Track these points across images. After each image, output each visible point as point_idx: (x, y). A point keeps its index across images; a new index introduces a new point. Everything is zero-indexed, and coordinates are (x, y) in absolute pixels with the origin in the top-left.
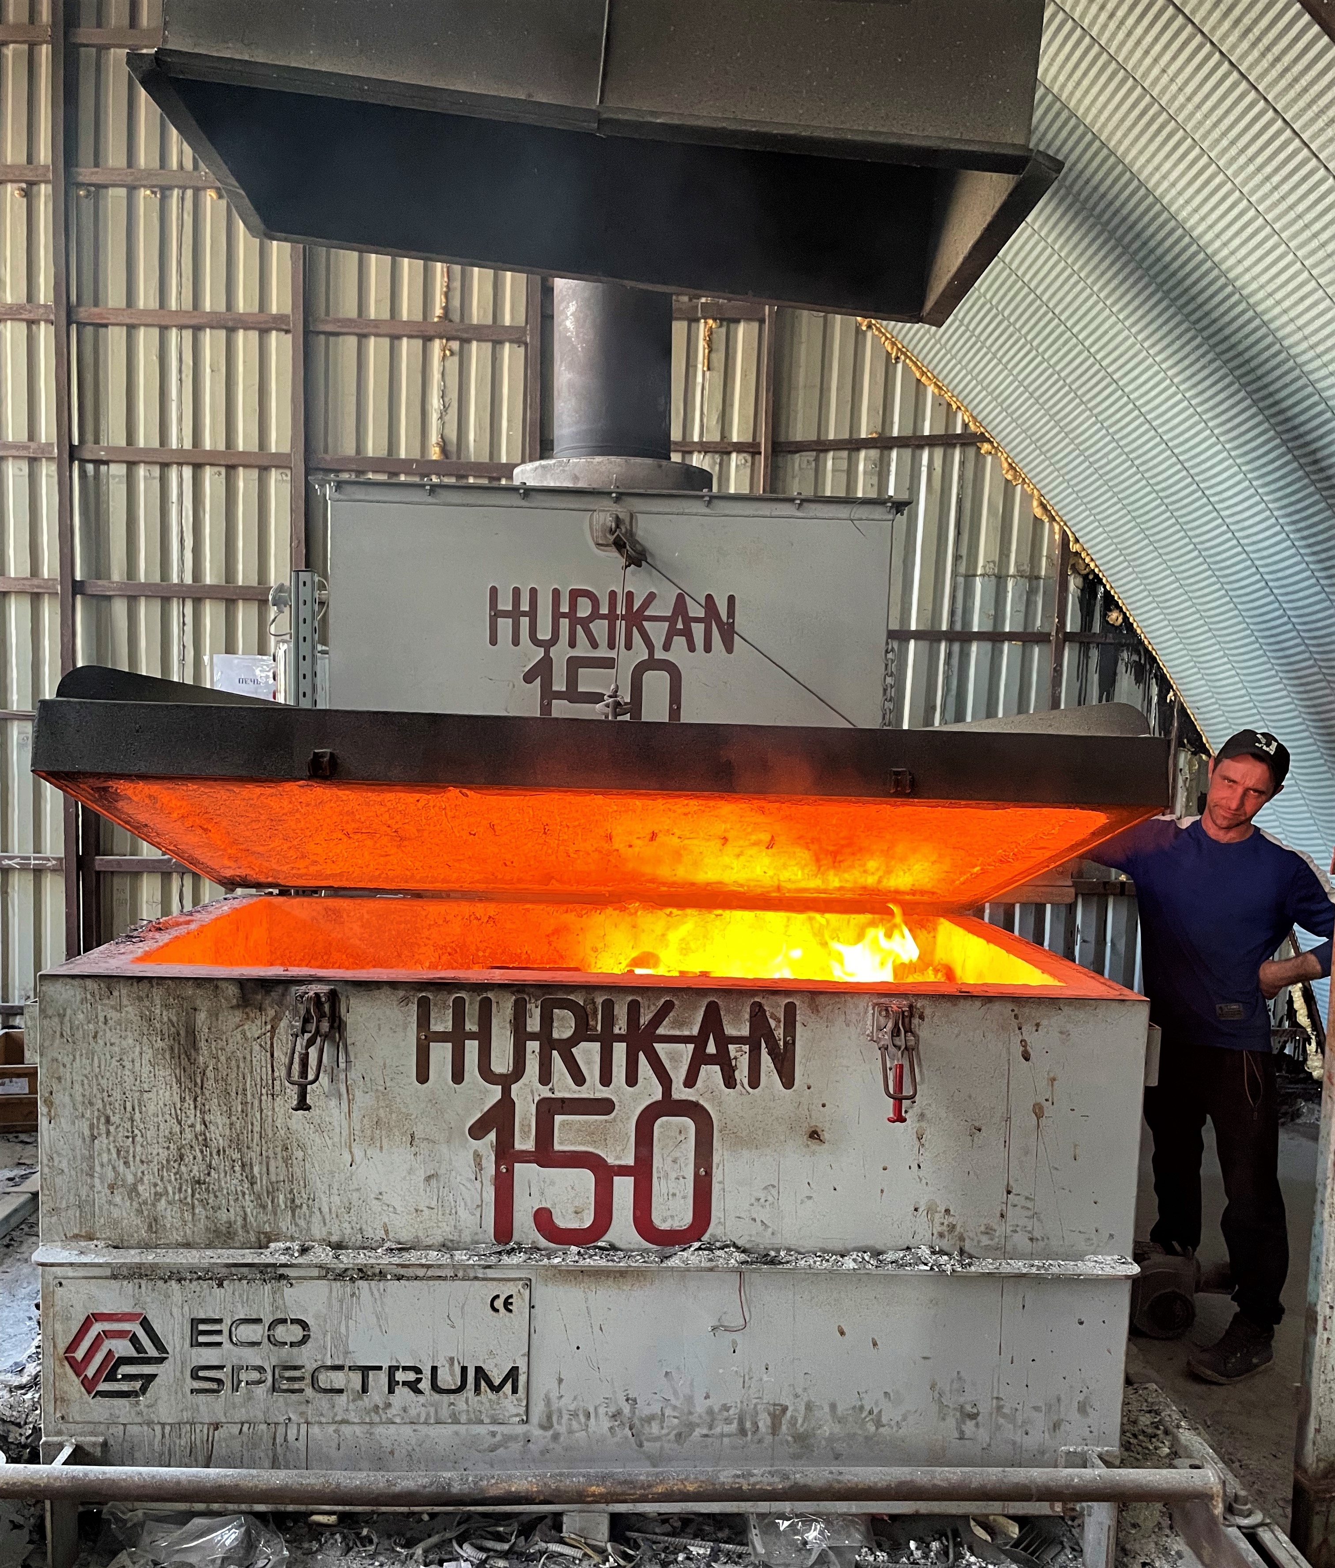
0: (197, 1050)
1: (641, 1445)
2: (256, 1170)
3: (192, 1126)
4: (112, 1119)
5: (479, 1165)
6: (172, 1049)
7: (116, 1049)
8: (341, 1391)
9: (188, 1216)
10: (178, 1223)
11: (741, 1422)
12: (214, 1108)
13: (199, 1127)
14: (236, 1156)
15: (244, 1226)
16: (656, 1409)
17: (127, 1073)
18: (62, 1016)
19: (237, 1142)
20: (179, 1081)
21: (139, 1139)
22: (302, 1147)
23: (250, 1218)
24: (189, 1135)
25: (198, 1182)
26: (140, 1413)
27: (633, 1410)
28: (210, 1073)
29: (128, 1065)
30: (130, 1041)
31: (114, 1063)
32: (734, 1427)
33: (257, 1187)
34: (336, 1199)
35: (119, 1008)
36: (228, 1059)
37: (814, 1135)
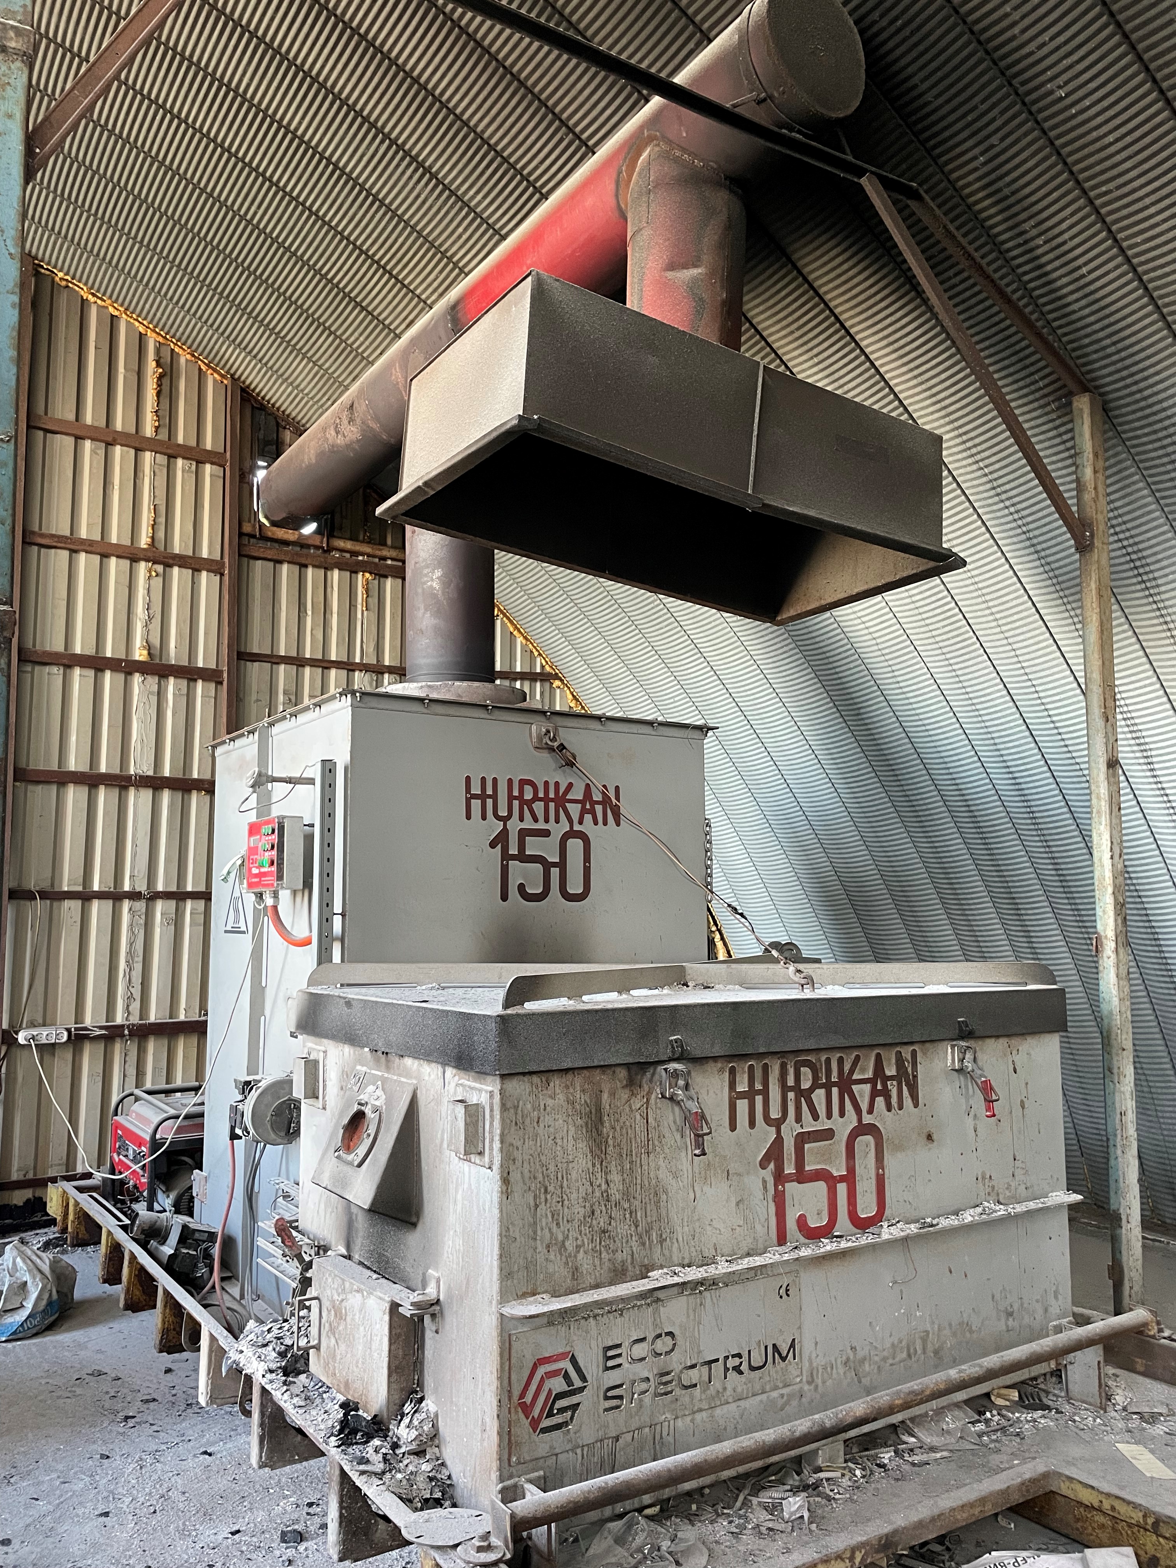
0: (602, 1124)
1: (860, 1382)
2: (639, 1214)
3: (599, 1186)
4: (549, 1188)
5: (765, 1188)
6: (587, 1124)
7: (552, 1129)
8: (695, 1385)
9: (597, 1262)
10: (590, 1268)
11: (908, 1350)
12: (613, 1168)
13: (604, 1187)
14: (626, 1206)
15: (632, 1263)
16: (865, 1352)
17: (559, 1148)
18: (516, 1107)
19: (627, 1195)
20: (591, 1151)
21: (566, 1202)
22: (666, 1192)
23: (636, 1256)
24: (598, 1194)
25: (604, 1232)
26: (570, 1441)
27: (855, 1354)
28: (610, 1142)
29: (559, 1141)
30: (561, 1121)
31: (551, 1142)
32: (904, 1355)
33: (639, 1229)
34: (686, 1229)
35: (553, 1097)
36: (622, 1128)
37: (929, 1137)
